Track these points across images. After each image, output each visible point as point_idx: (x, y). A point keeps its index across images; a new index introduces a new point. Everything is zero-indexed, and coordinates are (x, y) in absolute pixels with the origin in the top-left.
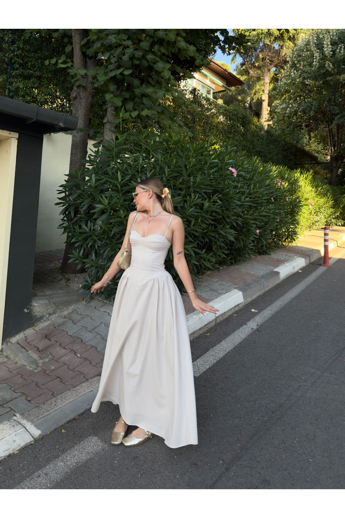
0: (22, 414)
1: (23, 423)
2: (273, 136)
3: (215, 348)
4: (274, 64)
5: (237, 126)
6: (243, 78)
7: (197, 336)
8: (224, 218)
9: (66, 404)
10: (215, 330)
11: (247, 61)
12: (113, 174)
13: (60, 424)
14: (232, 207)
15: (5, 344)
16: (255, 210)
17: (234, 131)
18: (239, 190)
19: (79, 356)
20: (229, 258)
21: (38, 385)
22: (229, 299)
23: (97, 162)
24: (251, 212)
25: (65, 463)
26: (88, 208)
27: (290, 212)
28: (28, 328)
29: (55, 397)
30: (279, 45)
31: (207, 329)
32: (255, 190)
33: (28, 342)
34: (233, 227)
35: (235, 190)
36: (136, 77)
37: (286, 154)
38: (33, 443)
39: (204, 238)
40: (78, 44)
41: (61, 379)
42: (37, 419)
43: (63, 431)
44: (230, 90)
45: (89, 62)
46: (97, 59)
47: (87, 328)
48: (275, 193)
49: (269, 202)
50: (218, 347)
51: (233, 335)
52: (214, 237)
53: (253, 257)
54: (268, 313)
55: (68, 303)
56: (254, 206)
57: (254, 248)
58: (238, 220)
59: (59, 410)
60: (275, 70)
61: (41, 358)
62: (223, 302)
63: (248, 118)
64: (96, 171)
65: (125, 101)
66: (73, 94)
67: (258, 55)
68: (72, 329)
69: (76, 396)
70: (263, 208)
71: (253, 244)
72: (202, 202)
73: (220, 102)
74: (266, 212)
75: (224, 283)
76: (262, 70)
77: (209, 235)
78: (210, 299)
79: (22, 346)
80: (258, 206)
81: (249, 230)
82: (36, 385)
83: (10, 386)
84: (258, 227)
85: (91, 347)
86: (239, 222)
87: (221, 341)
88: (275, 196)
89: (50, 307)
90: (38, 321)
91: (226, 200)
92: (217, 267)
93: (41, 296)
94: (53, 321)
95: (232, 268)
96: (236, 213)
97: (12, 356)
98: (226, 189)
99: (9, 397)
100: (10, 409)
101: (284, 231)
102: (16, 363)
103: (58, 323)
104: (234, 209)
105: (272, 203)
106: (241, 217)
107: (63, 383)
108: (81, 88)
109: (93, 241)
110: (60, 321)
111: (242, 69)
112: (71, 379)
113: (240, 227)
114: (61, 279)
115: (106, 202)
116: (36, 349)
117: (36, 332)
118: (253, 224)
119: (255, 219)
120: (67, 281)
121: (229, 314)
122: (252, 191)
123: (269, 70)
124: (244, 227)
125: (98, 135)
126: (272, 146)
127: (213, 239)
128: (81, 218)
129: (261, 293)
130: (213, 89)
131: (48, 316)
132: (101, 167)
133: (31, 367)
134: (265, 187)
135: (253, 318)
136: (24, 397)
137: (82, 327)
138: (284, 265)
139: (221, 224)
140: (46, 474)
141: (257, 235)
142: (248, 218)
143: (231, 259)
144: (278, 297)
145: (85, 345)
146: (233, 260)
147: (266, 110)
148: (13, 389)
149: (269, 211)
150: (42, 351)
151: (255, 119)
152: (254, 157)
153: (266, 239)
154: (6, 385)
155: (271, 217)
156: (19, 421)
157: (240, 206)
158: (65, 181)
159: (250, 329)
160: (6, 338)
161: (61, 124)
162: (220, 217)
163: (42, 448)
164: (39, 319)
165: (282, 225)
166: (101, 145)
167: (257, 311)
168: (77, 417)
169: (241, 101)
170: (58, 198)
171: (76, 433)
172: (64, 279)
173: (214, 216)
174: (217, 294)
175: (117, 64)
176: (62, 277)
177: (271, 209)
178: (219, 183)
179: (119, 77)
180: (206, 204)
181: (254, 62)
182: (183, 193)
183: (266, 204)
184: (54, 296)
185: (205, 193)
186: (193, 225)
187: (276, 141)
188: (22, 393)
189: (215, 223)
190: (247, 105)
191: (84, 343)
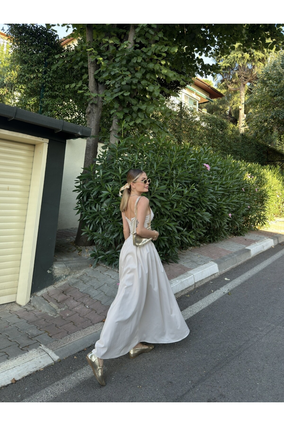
0: (46, 345)
1: (46, 350)
2: (247, 138)
3: (193, 306)
4: (248, 80)
5: (217, 131)
6: (223, 92)
7: (179, 296)
8: (200, 202)
9: (77, 339)
10: (194, 292)
11: (226, 78)
12: (116, 169)
13: (73, 353)
14: (207, 195)
15: (32, 297)
16: (228, 197)
17: (214, 135)
18: (213, 182)
19: (87, 307)
20: (208, 237)
22: (206, 269)
23: (104, 160)
24: (224, 199)
25: (76, 378)
26: (97, 194)
27: (260, 200)
28: (50, 286)
29: (69, 334)
30: (252, 65)
31: (187, 291)
32: (227, 181)
33: (50, 295)
34: (208, 210)
35: (210, 181)
36: (134, 98)
37: (259, 153)
38: (53, 364)
39: (185, 219)
40: (93, 73)
41: (74, 322)
42: (56, 348)
43: (75, 357)
44: (212, 101)
45: (100, 86)
46: (105, 84)
47: (94, 287)
48: (246, 185)
49: (239, 191)
50: (195, 305)
51: (208, 296)
52: (193, 218)
53: (229, 237)
54: (238, 281)
55: (80, 268)
56: (227, 195)
57: (229, 229)
58: (212, 205)
59: (72, 343)
60: (249, 84)
61: (59, 308)
62: (201, 271)
63: (226, 124)
64: (103, 167)
65: (125, 115)
66: (88, 110)
67: (235, 73)
68: (82, 288)
69: (85, 335)
70: (234, 196)
71: (227, 226)
72: (182, 189)
73: (205, 111)
74: (238, 200)
75: (203, 257)
76: (238, 85)
77: (189, 216)
78: (191, 268)
79: (45, 299)
80: (230, 195)
81: (223, 214)
82: (56, 326)
83: (37, 326)
84: (231, 211)
85: (97, 301)
86: (213, 207)
87: (198, 301)
88: (245, 187)
89: (66, 270)
90: (57, 281)
91: (202, 189)
92: (198, 244)
93: (60, 261)
94: (68, 281)
95: (211, 245)
96: (210, 199)
97: (37, 306)
98: (202, 180)
99: (36, 333)
100: (37, 341)
101: (255, 216)
102: (41, 311)
103: (72, 282)
104: (208, 196)
105: (243, 192)
106: (215, 202)
107: (75, 326)
108: (94, 105)
109: (100, 219)
110: (74, 281)
111: (222, 84)
112: (82, 323)
113: (215, 211)
114: (75, 250)
115: (110, 189)
116: (56, 301)
117: (55, 289)
118: (226, 209)
119: (228, 205)
120: (79, 251)
121: (206, 281)
122: (224, 183)
123: (244, 85)
124: (219, 211)
125: (106, 140)
126: (246, 146)
128: (91, 201)
129: (234, 266)
130: (199, 101)
131: (64, 277)
132: (107, 164)
133: (52, 314)
135: (226, 284)
136: (47, 333)
137: (90, 286)
138: (255, 244)
139: (199, 208)
140: (63, 384)
141: (230, 218)
142: (221, 204)
143: (209, 238)
144: (248, 270)
147: (242, 116)
148: (38, 328)
149: (240, 199)
150: (60, 302)
151: (231, 125)
152: (228, 155)
154: (34, 325)
155: (242, 203)
156: (44, 349)
157: (215, 194)
158: (81, 173)
159: (222, 293)
160: (34, 293)
161: (79, 133)
162: (198, 202)
164: (58, 279)
165: (253, 211)
166: (108, 147)
168: (86, 349)
169: (223, 110)
170: (76, 186)
172: (77, 250)
173: (193, 202)
174: (197, 264)
175: (120, 89)
176: (76, 248)
177: (242, 197)
178: (197, 175)
179: (121, 98)
180: (186, 191)
181: (231, 79)
182: (168, 182)
183: (237, 193)
184: (70, 261)
185: (185, 183)
186: (176, 207)
187: (250, 143)
188: (45, 331)
189: (194, 207)
190: (227, 113)
191: (91, 298)
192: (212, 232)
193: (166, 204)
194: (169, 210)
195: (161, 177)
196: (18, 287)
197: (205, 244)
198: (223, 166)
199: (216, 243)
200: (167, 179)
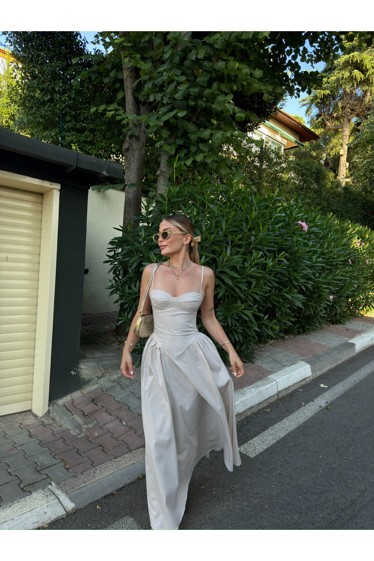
0: (57, 484)
1: (58, 493)
2: (351, 193)
3: (275, 426)
4: (355, 113)
5: (310, 182)
6: (318, 132)
7: (256, 411)
8: (290, 280)
9: (104, 476)
10: (277, 405)
11: (324, 112)
13: (96, 499)
15: (52, 406)
16: (329, 272)
17: (307, 188)
18: (310, 249)
19: (124, 423)
20: (297, 326)
21: (79, 452)
22: (294, 372)
24: (323, 275)
26: (137, 266)
27: (370, 277)
28: (76, 391)
29: (94, 467)
31: (267, 404)
32: (330, 249)
33: (75, 405)
34: (301, 292)
35: (305, 248)
38: (64, 517)
39: (266, 303)
40: (130, 88)
41: (104, 447)
42: (72, 490)
43: (98, 507)
44: (303, 146)
45: (142, 108)
47: (135, 394)
48: (354, 254)
49: (345, 263)
50: (278, 426)
51: (297, 412)
52: (278, 302)
53: (325, 326)
54: (340, 389)
55: (117, 367)
56: (328, 269)
57: (326, 316)
58: (308, 283)
59: (97, 482)
60: (356, 120)
61: (85, 424)
62: (287, 376)
63: (323, 173)
65: (179, 148)
66: (126, 146)
67: (337, 104)
68: (119, 395)
69: (117, 469)
70: (338, 271)
71: (325, 312)
72: (265, 262)
74: (342, 276)
75: (289, 354)
76: (341, 122)
77: (272, 299)
78: (273, 371)
79: (67, 409)
80: (332, 269)
81: (320, 295)
82: (77, 452)
83: (51, 450)
84: (332, 292)
85: (138, 416)
86: (308, 286)
87: (283, 418)
88: (353, 258)
89: (98, 370)
90: (86, 384)
91: (294, 260)
92: (282, 336)
94: (101, 385)
95: (301, 338)
96: (304, 275)
97: (57, 418)
98: (294, 246)
99: (47, 462)
100: (46, 477)
101: (362, 298)
102: (61, 426)
103: (106, 387)
104: (302, 270)
105: (349, 266)
106: (311, 279)
107: (105, 452)
108: (134, 138)
110: (109, 385)
111: (317, 121)
112: (114, 448)
113: (310, 292)
114: (114, 342)
116: (82, 413)
117: (83, 396)
118: (325, 288)
119: (329, 284)
120: (120, 344)
121: (294, 389)
122: (325, 251)
123: (349, 120)
124: (315, 292)
125: (151, 189)
126: (350, 205)
127: (276, 304)
129: (333, 366)
130: (285, 146)
131: (96, 379)
133: (75, 432)
134: (341, 247)
135: (322, 394)
136: (63, 464)
137: (130, 393)
138: (361, 336)
139: (287, 287)
141: (330, 302)
142: (319, 281)
143: (299, 328)
144: (352, 372)
145: (131, 413)
146: (301, 329)
147: (344, 165)
148: (53, 454)
149: (346, 275)
150: (87, 416)
151: (332, 174)
152: (329, 214)
153: (340, 306)
154: (47, 449)
155: (348, 281)
156: (54, 491)
157: (311, 267)
159: (318, 407)
160: (53, 400)
161: (105, 173)
162: (287, 279)
163: (73, 525)
164: (87, 382)
165: (360, 291)
166: (154, 201)
167: (327, 387)
168: (115, 492)
169: (316, 158)
171: (111, 510)
172: (117, 341)
173: (279, 278)
174: (281, 365)
175: (170, 106)
176: (115, 339)
177: (348, 272)
178: (286, 240)
179: (173, 121)
180: (270, 263)
181: (332, 112)
182: (242, 250)
183: (342, 266)
184: (103, 358)
185: (269, 251)
186: (254, 287)
187: (355, 199)
188: (61, 459)
189: (280, 286)
190: (322, 162)
191: (131, 411)
192: (302, 320)
193: (240, 282)
194: (243, 290)
195: (232, 242)
196: (34, 392)
197: (291, 336)
198: (325, 227)
199: (306, 334)
200: (242, 245)
